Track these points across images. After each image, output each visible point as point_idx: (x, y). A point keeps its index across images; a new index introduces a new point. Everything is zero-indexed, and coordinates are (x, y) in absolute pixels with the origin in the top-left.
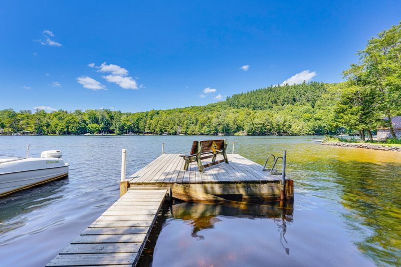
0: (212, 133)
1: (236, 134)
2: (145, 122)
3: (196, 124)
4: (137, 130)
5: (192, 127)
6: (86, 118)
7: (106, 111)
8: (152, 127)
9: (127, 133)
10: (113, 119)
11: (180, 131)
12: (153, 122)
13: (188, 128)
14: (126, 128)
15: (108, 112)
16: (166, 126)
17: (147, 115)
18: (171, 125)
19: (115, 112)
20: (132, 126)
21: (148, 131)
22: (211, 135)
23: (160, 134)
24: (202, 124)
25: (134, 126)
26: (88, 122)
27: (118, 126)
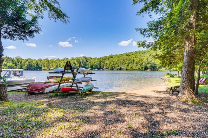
0: (143, 69)
1: (160, 70)
2: (104, 63)
3: (133, 64)
4: (99, 67)
5: (130, 65)
6: (75, 61)
7: (85, 57)
8: (107, 66)
9: (94, 69)
10: (88, 61)
11: (123, 68)
12: (108, 62)
13: (128, 66)
14: (94, 66)
15: (85, 58)
16: (115, 65)
17: (106, 58)
18: (118, 64)
19: (89, 58)
20: (97, 65)
21: (106, 68)
22: (143, 70)
23: (112, 70)
24: (137, 63)
25: (98, 65)
26: (76, 64)
27: (90, 65)
